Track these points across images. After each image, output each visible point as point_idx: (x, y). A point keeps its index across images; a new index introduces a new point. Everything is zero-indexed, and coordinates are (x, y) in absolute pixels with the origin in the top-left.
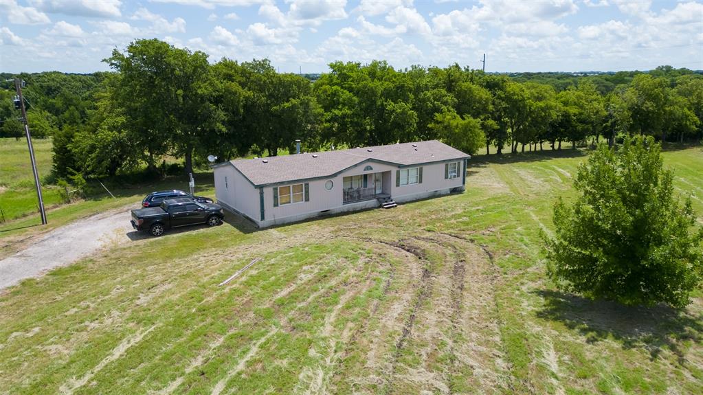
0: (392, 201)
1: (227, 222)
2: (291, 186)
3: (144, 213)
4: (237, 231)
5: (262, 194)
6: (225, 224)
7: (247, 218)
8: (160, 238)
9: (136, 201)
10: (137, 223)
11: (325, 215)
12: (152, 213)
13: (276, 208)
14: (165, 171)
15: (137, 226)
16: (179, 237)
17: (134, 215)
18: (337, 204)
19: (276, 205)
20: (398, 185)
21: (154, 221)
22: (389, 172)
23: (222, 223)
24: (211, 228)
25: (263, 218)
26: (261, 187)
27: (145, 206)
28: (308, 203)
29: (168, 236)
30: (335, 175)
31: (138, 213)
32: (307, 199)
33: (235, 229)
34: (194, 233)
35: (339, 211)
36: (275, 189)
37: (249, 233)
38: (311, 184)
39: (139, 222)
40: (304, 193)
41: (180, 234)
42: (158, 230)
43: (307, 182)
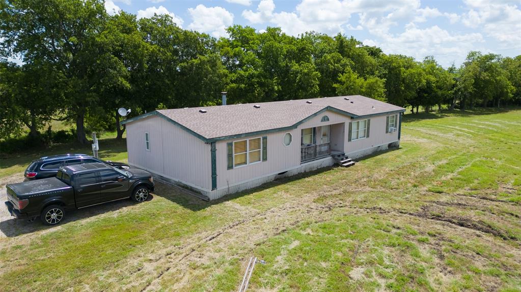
0: (347, 158)
1: (158, 195)
2: (248, 140)
3: (28, 189)
4: (180, 209)
5: (213, 152)
6: (156, 198)
7: (186, 187)
8: (59, 228)
9: (16, 172)
10: (17, 206)
11: (283, 179)
12: (42, 187)
13: (231, 170)
14: (51, 138)
15: (16, 211)
16: (92, 225)
17: (10, 192)
18: (295, 165)
19: (230, 167)
20: (350, 140)
21: (48, 201)
22: (342, 124)
23: (152, 197)
24: (138, 206)
25: (214, 186)
26: (212, 142)
27: (30, 177)
28: (265, 163)
29: (72, 223)
30: (295, 126)
31: (18, 190)
32: (265, 159)
33: (175, 205)
34: (114, 214)
35: (296, 172)
36: (230, 145)
37: (199, 209)
38: (270, 138)
39: (21, 205)
40: (261, 150)
41: (93, 219)
42: (54, 216)
43: (265, 136)
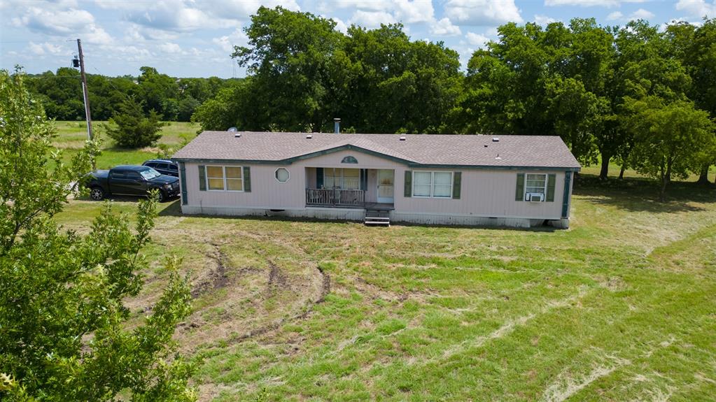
0: (387, 216)
2: (224, 166)
5: (182, 171)
11: (277, 215)
18: (297, 205)
19: (203, 188)
20: (408, 193)
21: (92, 183)
25: (185, 201)
28: (248, 194)
32: (248, 189)
35: (299, 215)
36: (201, 168)
38: (254, 168)
40: (243, 179)
42: (97, 194)
43: (247, 166)
